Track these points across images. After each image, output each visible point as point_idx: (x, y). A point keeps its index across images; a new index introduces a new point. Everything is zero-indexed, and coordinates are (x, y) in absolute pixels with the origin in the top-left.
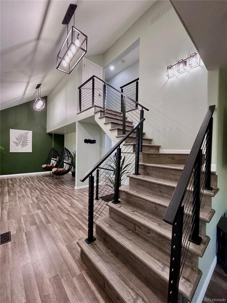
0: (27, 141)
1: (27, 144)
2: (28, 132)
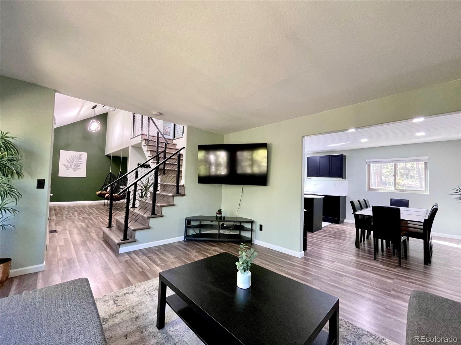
0: (80, 164)
1: (80, 167)
2: (82, 154)
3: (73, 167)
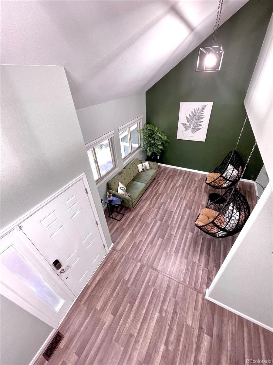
0: (201, 122)
1: (200, 127)
2: (206, 106)
3: (192, 126)
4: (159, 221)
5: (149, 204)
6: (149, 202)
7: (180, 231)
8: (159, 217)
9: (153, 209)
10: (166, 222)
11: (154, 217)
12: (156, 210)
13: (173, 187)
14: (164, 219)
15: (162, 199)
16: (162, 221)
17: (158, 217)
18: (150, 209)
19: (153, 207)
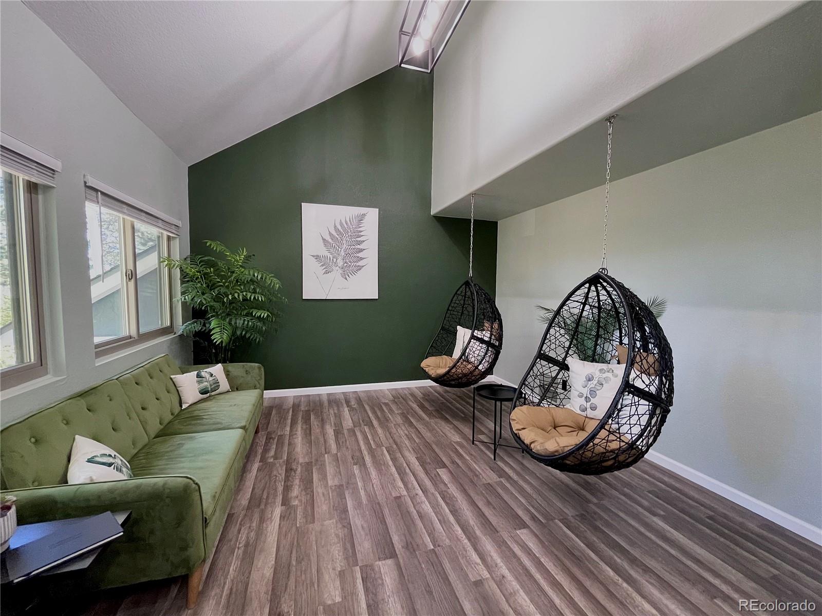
0: (361, 250)
1: (360, 263)
2: (364, 215)
3: (340, 262)
4: (379, 559)
5: (282, 517)
6: (278, 511)
7: (489, 546)
8: (367, 545)
9: (316, 526)
10: (411, 547)
11: (347, 558)
12: (331, 526)
13: (338, 433)
14: (396, 539)
15: (329, 477)
16: (393, 555)
17: (365, 546)
18: (301, 533)
19: (310, 517)
